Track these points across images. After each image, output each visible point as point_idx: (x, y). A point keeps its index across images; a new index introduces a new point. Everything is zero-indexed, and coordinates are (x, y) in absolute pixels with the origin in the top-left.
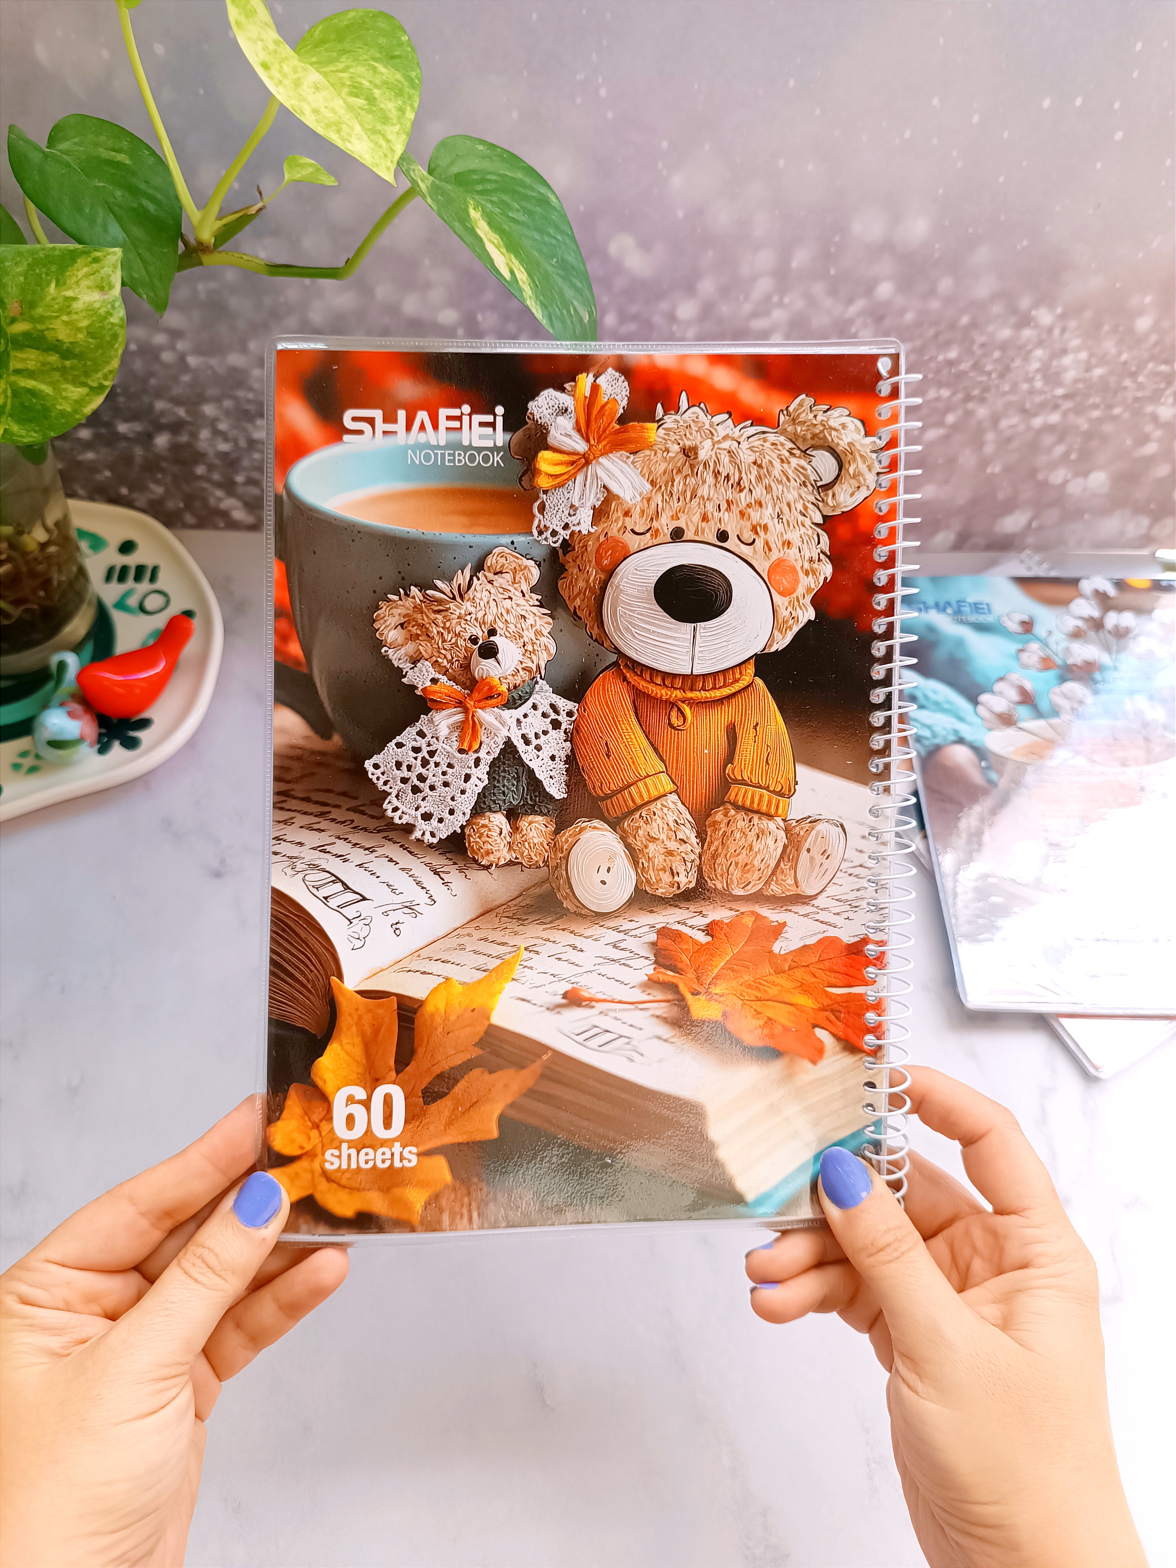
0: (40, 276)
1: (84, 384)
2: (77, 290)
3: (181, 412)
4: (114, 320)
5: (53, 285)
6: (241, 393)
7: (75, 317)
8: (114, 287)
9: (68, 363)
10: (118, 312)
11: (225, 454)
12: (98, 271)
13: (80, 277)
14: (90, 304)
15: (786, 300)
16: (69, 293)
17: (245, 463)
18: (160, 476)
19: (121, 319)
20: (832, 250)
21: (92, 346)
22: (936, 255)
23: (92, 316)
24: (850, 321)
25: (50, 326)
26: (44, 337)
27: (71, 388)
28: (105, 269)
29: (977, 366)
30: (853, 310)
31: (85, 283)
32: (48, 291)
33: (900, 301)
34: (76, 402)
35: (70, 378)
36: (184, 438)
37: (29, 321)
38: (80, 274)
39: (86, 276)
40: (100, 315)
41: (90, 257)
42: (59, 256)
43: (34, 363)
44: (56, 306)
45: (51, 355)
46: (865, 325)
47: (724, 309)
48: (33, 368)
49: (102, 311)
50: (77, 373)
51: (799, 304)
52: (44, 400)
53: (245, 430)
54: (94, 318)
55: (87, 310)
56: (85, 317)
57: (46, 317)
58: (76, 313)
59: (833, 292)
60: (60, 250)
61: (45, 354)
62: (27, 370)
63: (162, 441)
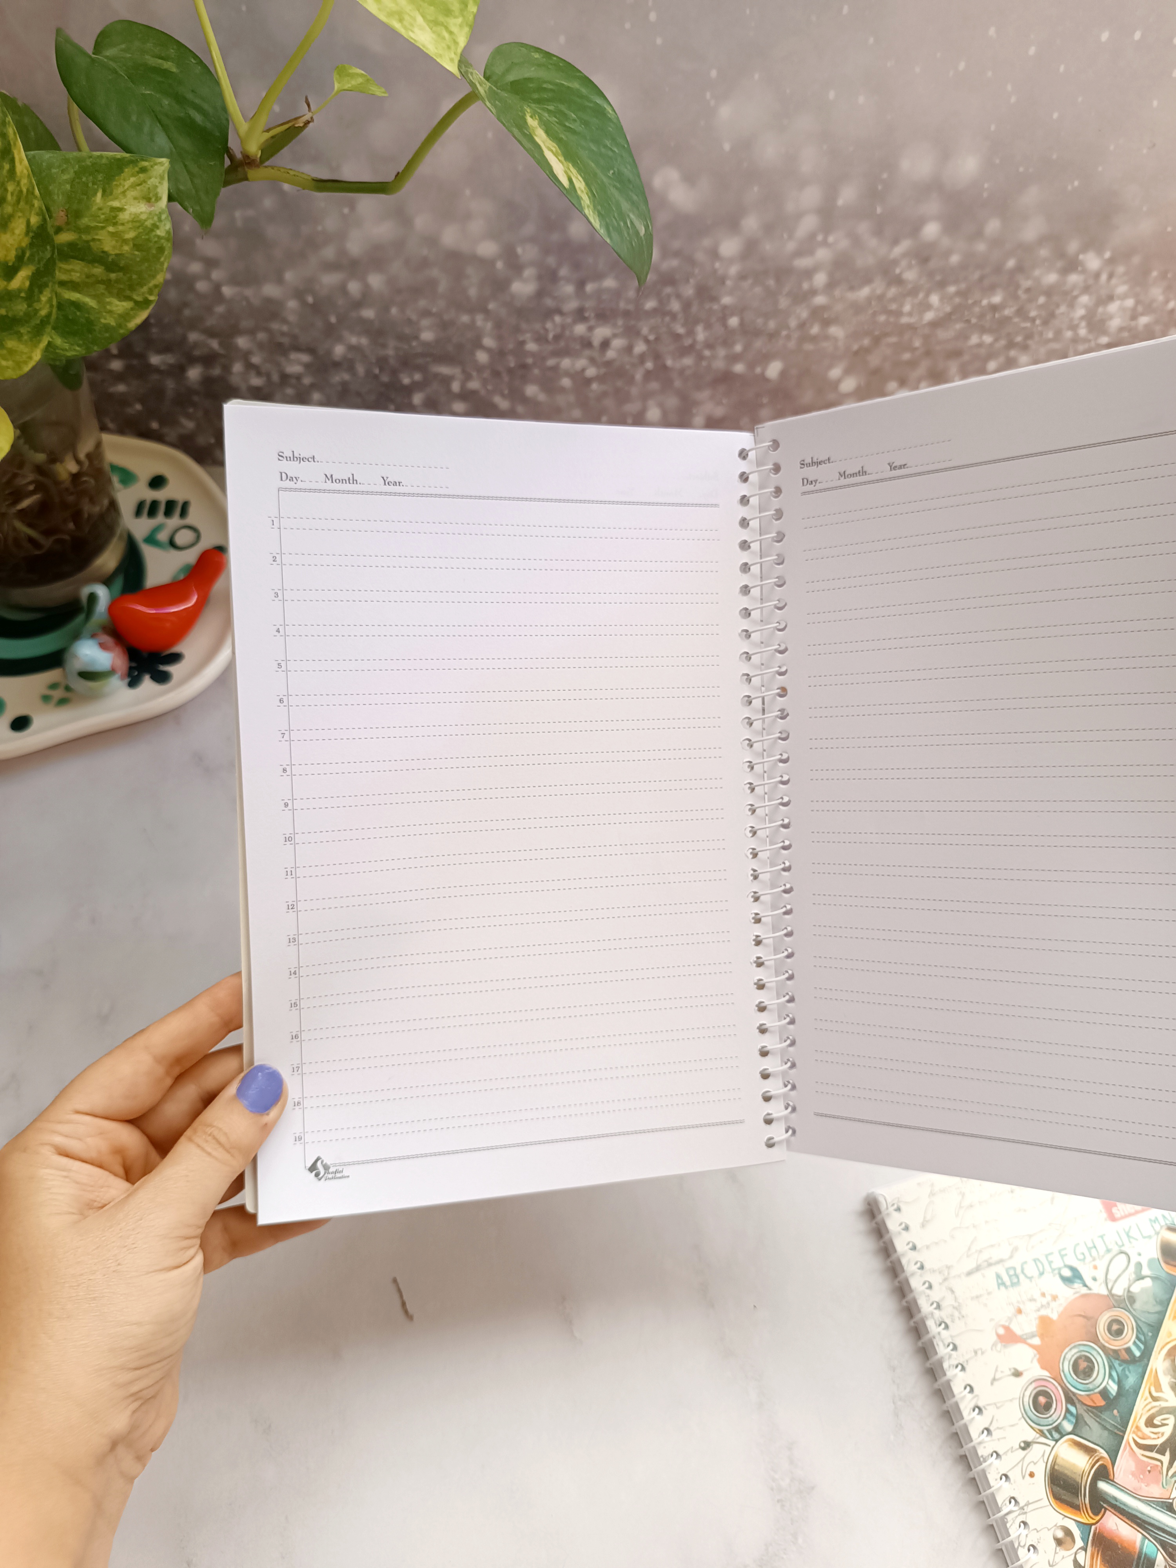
0: (86, 184)
1: (129, 298)
2: (123, 201)
3: (215, 344)
4: (160, 232)
5: (99, 194)
6: (275, 326)
7: (121, 228)
8: (160, 198)
9: (113, 276)
10: (165, 225)
12: (145, 182)
13: (126, 187)
14: (137, 215)
15: (831, 239)
16: (116, 204)
18: (191, 410)
19: (168, 232)
20: (880, 187)
21: (138, 259)
22: (985, 195)
23: (138, 227)
24: (895, 262)
25: (96, 237)
26: (89, 248)
27: (115, 301)
28: (153, 180)
29: (1021, 312)
30: (898, 251)
31: (131, 194)
32: (94, 201)
33: (946, 242)
34: (120, 316)
35: (115, 291)
36: (216, 371)
37: (75, 232)
38: (127, 184)
39: (134, 186)
40: (146, 227)
41: (137, 166)
42: (105, 164)
43: (78, 275)
44: (103, 217)
45: (96, 267)
46: (910, 267)
47: (768, 247)
48: (78, 280)
49: (148, 223)
50: (122, 286)
51: (844, 244)
52: (89, 313)
53: (278, 364)
54: (141, 230)
55: (133, 221)
56: (130, 228)
57: (92, 227)
58: (123, 224)
59: (878, 232)
60: (107, 158)
61: (90, 265)
62: (72, 282)
63: (194, 373)
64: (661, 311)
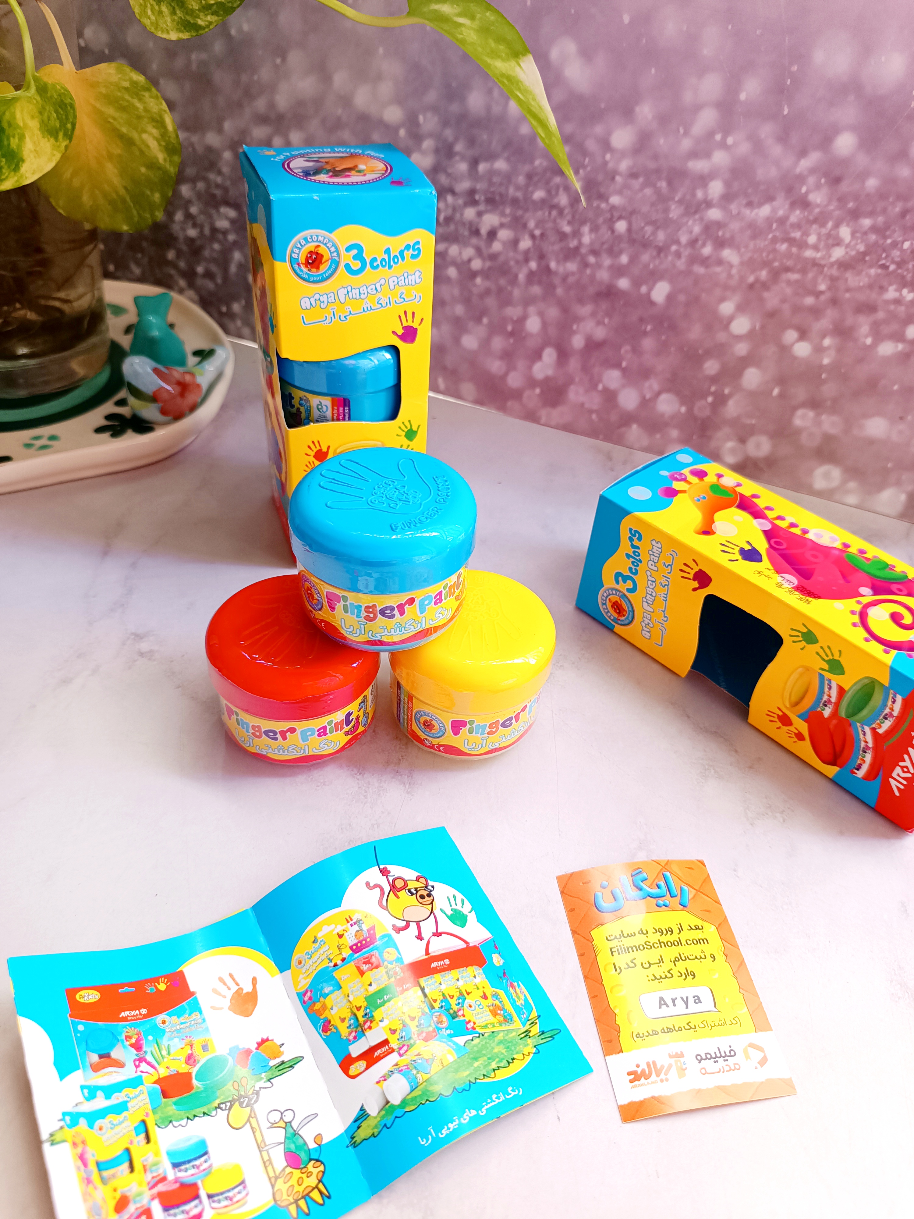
6: (212, 176)
11: (192, 240)
15: (730, 141)
17: (206, 253)
18: (139, 256)
20: (788, 82)
24: (801, 179)
30: (805, 164)
33: (862, 160)
46: (818, 187)
47: (661, 142)
51: (744, 148)
53: (210, 217)
59: (783, 138)
64: (548, 204)
